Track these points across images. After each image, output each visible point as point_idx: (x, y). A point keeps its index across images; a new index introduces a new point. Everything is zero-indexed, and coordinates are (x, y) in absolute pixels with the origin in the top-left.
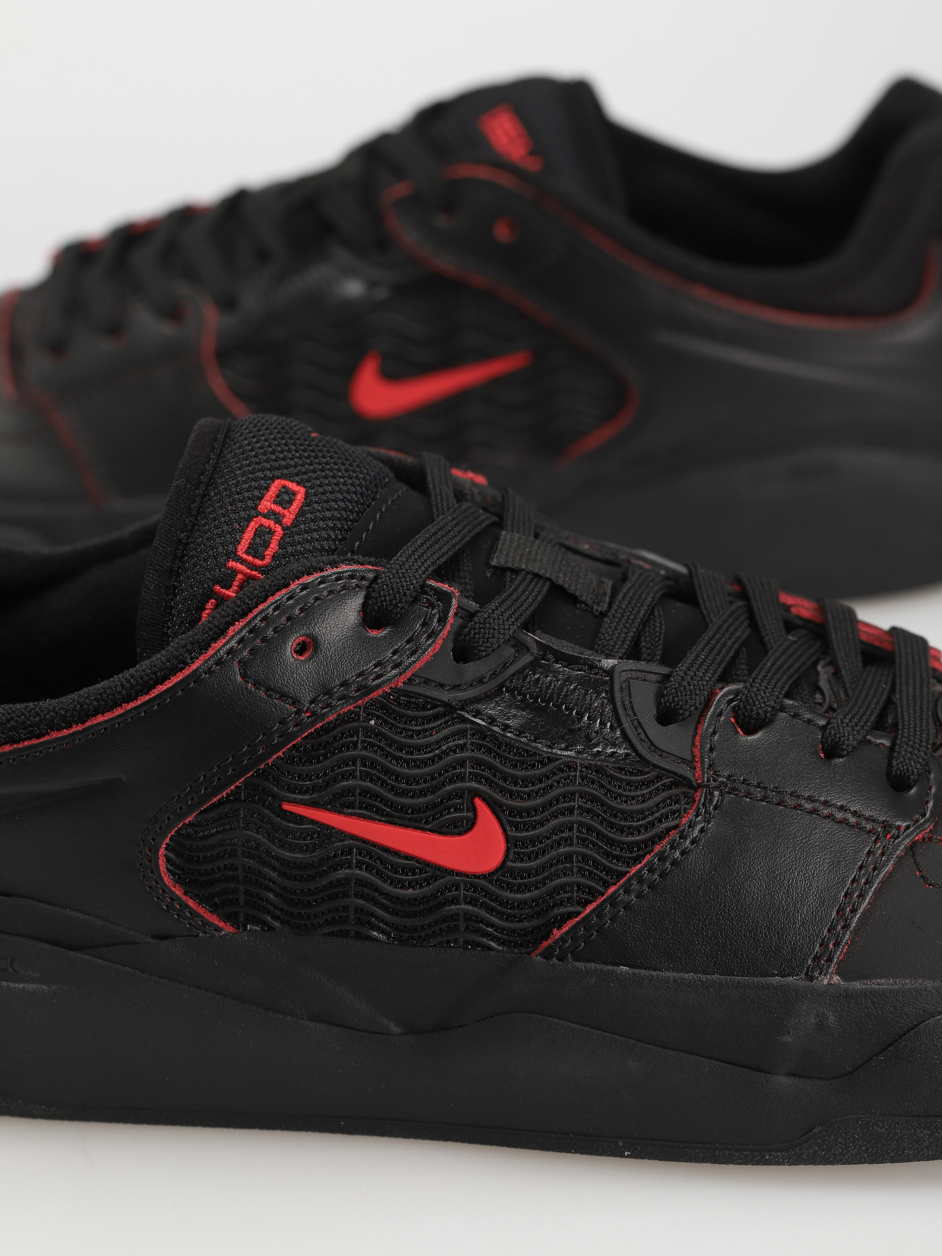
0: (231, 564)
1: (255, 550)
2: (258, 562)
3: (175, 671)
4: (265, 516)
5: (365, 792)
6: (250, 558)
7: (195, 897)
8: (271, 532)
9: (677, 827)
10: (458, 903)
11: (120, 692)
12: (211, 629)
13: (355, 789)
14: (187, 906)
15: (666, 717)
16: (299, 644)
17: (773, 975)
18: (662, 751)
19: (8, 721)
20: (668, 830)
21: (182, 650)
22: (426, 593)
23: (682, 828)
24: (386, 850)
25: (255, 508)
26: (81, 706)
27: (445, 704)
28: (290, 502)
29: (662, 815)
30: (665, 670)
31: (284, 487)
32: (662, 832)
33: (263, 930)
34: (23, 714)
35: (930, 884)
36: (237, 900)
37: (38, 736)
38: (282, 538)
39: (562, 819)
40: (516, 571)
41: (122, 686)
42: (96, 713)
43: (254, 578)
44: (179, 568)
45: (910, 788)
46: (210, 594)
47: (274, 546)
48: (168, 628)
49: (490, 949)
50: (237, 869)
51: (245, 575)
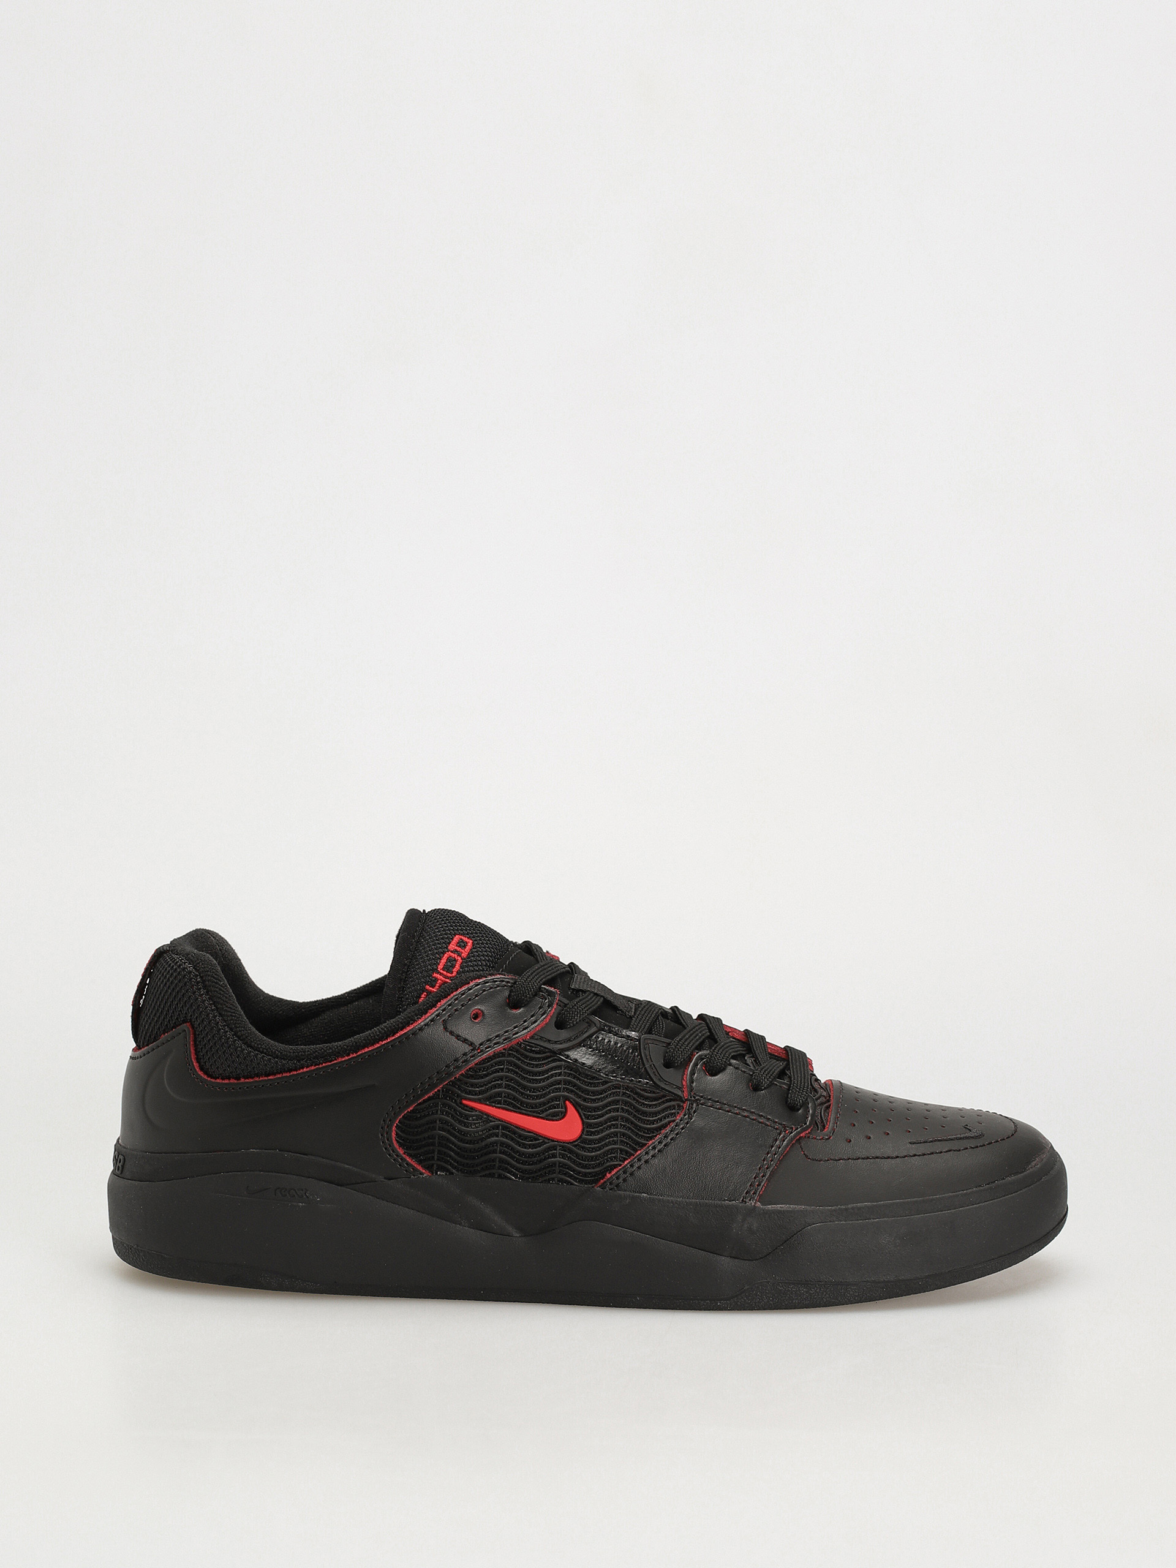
0: (435, 975)
1: (448, 968)
2: (449, 975)
3: (408, 1024)
4: (452, 952)
5: (508, 1096)
6: (445, 973)
7: (410, 1155)
8: (456, 960)
9: (674, 1121)
10: (556, 1157)
11: (378, 1035)
12: (428, 1004)
13: (502, 1094)
14: (405, 1160)
15: (668, 1065)
16: (474, 1014)
17: (725, 1200)
18: (666, 1081)
19: (314, 1053)
20: (670, 1122)
21: (413, 1014)
22: (542, 992)
23: (677, 1121)
24: (518, 1127)
25: (447, 948)
26: (356, 1043)
27: (551, 1051)
28: (465, 947)
29: (666, 1115)
30: (668, 1041)
31: (461, 939)
32: (666, 1123)
33: (446, 1174)
34: (322, 1049)
35: (809, 1159)
36: (433, 1157)
37: (331, 1061)
38: (461, 963)
39: (612, 1114)
40: (584, 992)
41: (380, 1032)
42: (364, 1048)
43: (446, 982)
44: (405, 977)
45: (799, 1110)
46: (423, 990)
47: (457, 966)
48: (400, 1008)
49: (572, 1184)
50: (435, 1138)
51: (442, 981)
